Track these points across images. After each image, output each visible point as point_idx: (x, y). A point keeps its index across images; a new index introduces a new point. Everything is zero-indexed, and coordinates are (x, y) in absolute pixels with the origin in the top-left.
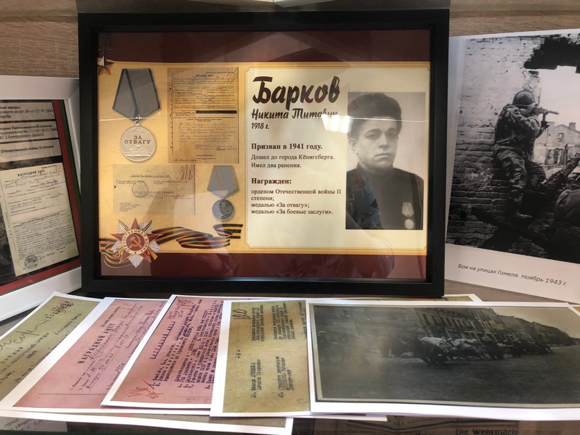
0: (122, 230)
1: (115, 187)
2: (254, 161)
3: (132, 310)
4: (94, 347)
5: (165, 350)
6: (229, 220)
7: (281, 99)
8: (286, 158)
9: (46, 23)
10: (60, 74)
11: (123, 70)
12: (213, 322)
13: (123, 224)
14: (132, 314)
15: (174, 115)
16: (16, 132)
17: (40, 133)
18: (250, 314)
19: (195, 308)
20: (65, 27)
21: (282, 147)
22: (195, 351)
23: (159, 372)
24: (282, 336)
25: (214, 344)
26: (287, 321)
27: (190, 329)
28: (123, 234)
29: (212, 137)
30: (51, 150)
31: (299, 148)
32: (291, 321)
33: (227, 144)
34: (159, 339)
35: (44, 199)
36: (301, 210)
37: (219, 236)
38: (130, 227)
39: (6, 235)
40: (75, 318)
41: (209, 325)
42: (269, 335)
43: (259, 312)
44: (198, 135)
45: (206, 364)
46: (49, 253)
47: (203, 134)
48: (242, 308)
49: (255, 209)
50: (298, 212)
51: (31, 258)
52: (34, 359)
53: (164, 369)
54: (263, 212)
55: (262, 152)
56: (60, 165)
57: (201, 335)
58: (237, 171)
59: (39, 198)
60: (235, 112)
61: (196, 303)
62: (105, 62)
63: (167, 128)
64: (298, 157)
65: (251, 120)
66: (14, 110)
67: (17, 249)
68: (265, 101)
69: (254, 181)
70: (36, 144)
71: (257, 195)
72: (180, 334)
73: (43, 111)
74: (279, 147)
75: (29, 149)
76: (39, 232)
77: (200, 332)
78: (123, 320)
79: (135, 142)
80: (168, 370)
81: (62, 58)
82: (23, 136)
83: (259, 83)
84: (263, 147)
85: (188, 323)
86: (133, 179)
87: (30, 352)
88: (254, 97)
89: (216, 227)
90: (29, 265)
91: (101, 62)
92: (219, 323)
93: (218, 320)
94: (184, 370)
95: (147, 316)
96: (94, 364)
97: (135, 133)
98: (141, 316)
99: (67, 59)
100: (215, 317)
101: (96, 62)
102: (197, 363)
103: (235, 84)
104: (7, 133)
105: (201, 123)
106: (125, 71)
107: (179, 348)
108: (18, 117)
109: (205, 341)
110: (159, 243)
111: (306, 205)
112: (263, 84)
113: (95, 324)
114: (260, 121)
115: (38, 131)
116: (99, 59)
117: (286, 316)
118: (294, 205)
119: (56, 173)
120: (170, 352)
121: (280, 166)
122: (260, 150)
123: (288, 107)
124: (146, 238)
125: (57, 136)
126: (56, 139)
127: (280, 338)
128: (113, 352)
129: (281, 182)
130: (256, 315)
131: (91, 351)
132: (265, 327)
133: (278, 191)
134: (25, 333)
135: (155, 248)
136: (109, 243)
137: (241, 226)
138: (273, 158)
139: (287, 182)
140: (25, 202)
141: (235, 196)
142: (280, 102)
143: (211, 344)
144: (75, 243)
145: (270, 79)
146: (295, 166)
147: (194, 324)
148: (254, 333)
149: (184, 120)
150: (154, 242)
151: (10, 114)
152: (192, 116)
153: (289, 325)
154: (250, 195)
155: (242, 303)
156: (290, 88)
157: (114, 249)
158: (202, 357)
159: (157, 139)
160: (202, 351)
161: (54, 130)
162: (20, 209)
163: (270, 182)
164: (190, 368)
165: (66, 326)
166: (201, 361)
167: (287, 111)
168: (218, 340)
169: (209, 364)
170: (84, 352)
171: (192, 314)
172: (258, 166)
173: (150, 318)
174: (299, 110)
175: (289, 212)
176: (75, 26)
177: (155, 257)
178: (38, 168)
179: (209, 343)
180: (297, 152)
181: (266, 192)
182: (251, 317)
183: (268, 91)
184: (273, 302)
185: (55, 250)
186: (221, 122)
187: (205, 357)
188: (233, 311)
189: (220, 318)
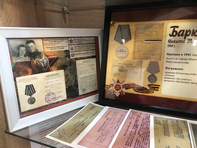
0: (113, 83)
1: (112, 67)
2: (167, 60)
3: (115, 113)
4: (103, 126)
5: (128, 133)
6: (155, 83)
7: (182, 35)
8: (182, 59)
9: (95, 10)
10: (97, 27)
11: (119, 25)
12: (147, 124)
13: (114, 81)
14: (116, 114)
15: (136, 42)
16: (83, 48)
17: (90, 48)
18: (162, 122)
19: (139, 116)
20: (101, 11)
21: (180, 55)
22: (140, 135)
23: (127, 142)
24: (178, 136)
25: (148, 134)
26: (179, 129)
27: (138, 125)
28: (113, 84)
29: (150, 50)
30: (93, 53)
31: (189, 55)
32: (181, 130)
33: (156, 53)
34: (126, 127)
35: (89, 70)
36: (187, 82)
37: (149, 89)
38: (116, 82)
39: (78, 81)
40: (96, 113)
41: (145, 125)
42: (172, 135)
43: (166, 122)
44: (145, 49)
45: (146, 142)
46: (89, 88)
47: (147, 49)
48: (158, 119)
49: (166, 79)
50: (186, 82)
51: (84, 89)
52: (84, 126)
53: (129, 141)
54: (169, 81)
55: (171, 57)
56: (95, 59)
57: (142, 129)
58: (159, 64)
59: (88, 70)
60: (161, 40)
61: (139, 114)
62: (113, 23)
63: (133, 47)
64: (188, 59)
65: (167, 43)
66: (83, 40)
67: (80, 86)
68: (174, 36)
69: (166, 68)
70: (88, 52)
71: (167, 74)
72: (134, 127)
73: (91, 40)
74: (179, 55)
75: (86, 53)
76: (87, 81)
77: (142, 127)
78: (112, 116)
79: (121, 51)
80: (130, 142)
81: (99, 22)
82: (85, 49)
83: (173, 28)
84: (172, 54)
85: (137, 122)
86: (119, 65)
87: (82, 124)
88: (170, 34)
89: (149, 85)
90: (83, 92)
91: (111, 23)
92: (149, 125)
93: (149, 123)
94: (137, 143)
95: (121, 116)
96: (103, 133)
97: (121, 48)
98: (119, 116)
99: (100, 22)
100: (147, 122)
101: (110, 23)
102: (142, 141)
103: (162, 29)
104: (80, 48)
105: (146, 45)
106: (119, 26)
107: (134, 133)
108: (84, 42)
109: (144, 132)
110: (126, 89)
111: (190, 80)
112: (174, 29)
113: (103, 116)
114: (171, 44)
115: (89, 47)
116: (111, 21)
117: (179, 127)
118: (184, 79)
119: (93, 61)
120: (131, 134)
121: (179, 62)
122: (171, 56)
123: (185, 38)
124: (122, 86)
125: (95, 49)
126: (94, 50)
127: (177, 137)
128: (109, 129)
129: (179, 69)
130: (164, 123)
131: (102, 127)
132: (169, 130)
133: (177, 73)
134: (81, 116)
135: (124, 90)
136: (108, 87)
137: (159, 86)
138: (176, 59)
139: (182, 69)
140: (84, 71)
141: (158, 74)
142: (182, 36)
143: (147, 134)
144: (97, 85)
145: (177, 27)
146: (186, 63)
147: (139, 123)
148: (165, 132)
149: (140, 43)
150: (124, 88)
151: (82, 41)
152: (143, 42)
153: (180, 131)
154: (164, 74)
155: (158, 117)
156: (187, 30)
157: (110, 89)
158: (144, 139)
159: (129, 50)
160: (143, 136)
161: (94, 47)
162: (82, 73)
163: (174, 69)
164: (139, 143)
165: (93, 115)
166: (143, 140)
167: (184, 40)
168: (149, 132)
169: (147, 143)
170: (99, 127)
171: (138, 119)
172: (169, 62)
173: (122, 117)
174: (190, 39)
175: (181, 82)
176: (104, 11)
177: (124, 94)
178: (88, 60)
179: (146, 133)
180: (187, 57)
181: (171, 73)
182: (163, 124)
183: (176, 32)
184: (172, 119)
185: (91, 87)
186: (155, 44)
187: (145, 139)
188: (155, 120)
189: (150, 122)
